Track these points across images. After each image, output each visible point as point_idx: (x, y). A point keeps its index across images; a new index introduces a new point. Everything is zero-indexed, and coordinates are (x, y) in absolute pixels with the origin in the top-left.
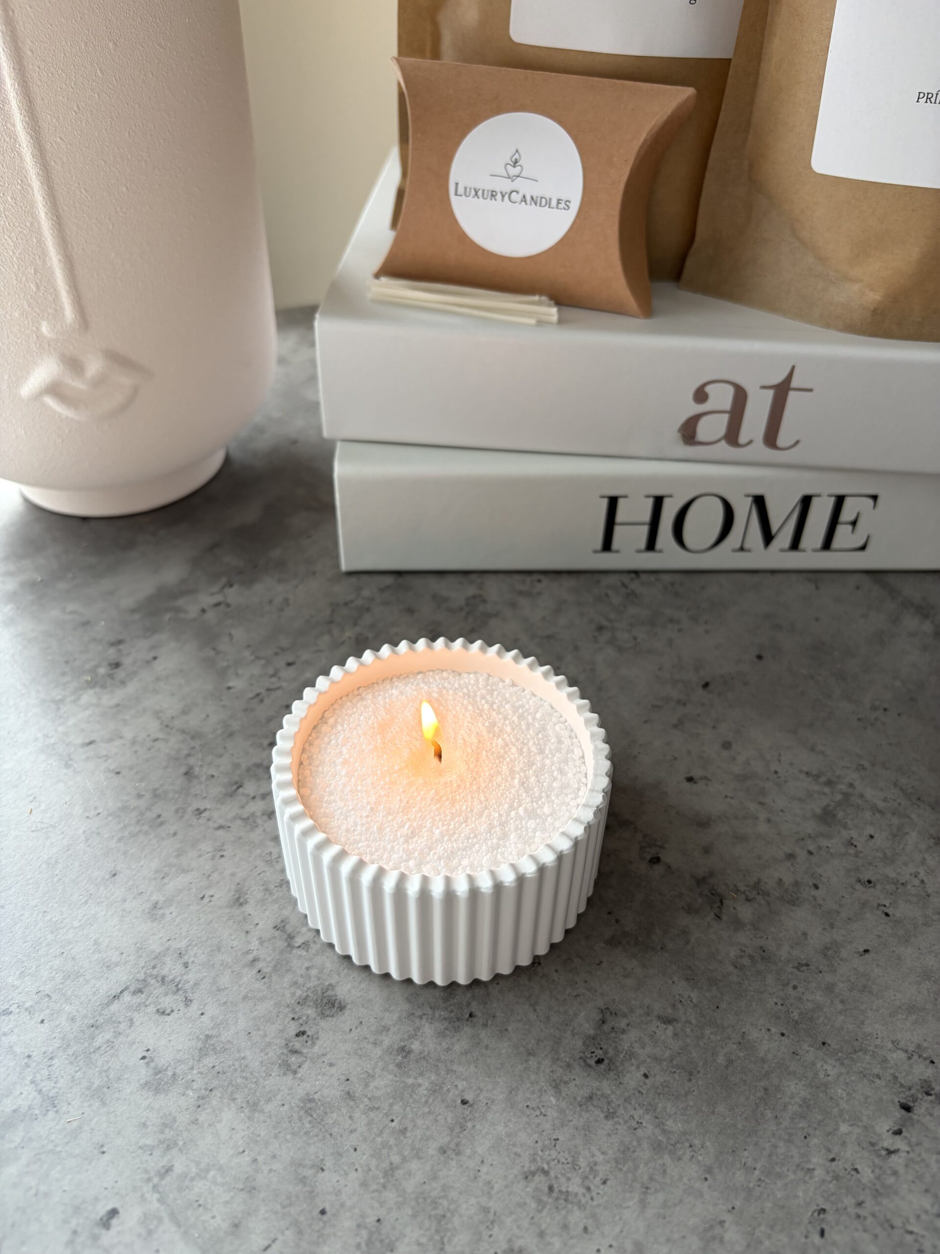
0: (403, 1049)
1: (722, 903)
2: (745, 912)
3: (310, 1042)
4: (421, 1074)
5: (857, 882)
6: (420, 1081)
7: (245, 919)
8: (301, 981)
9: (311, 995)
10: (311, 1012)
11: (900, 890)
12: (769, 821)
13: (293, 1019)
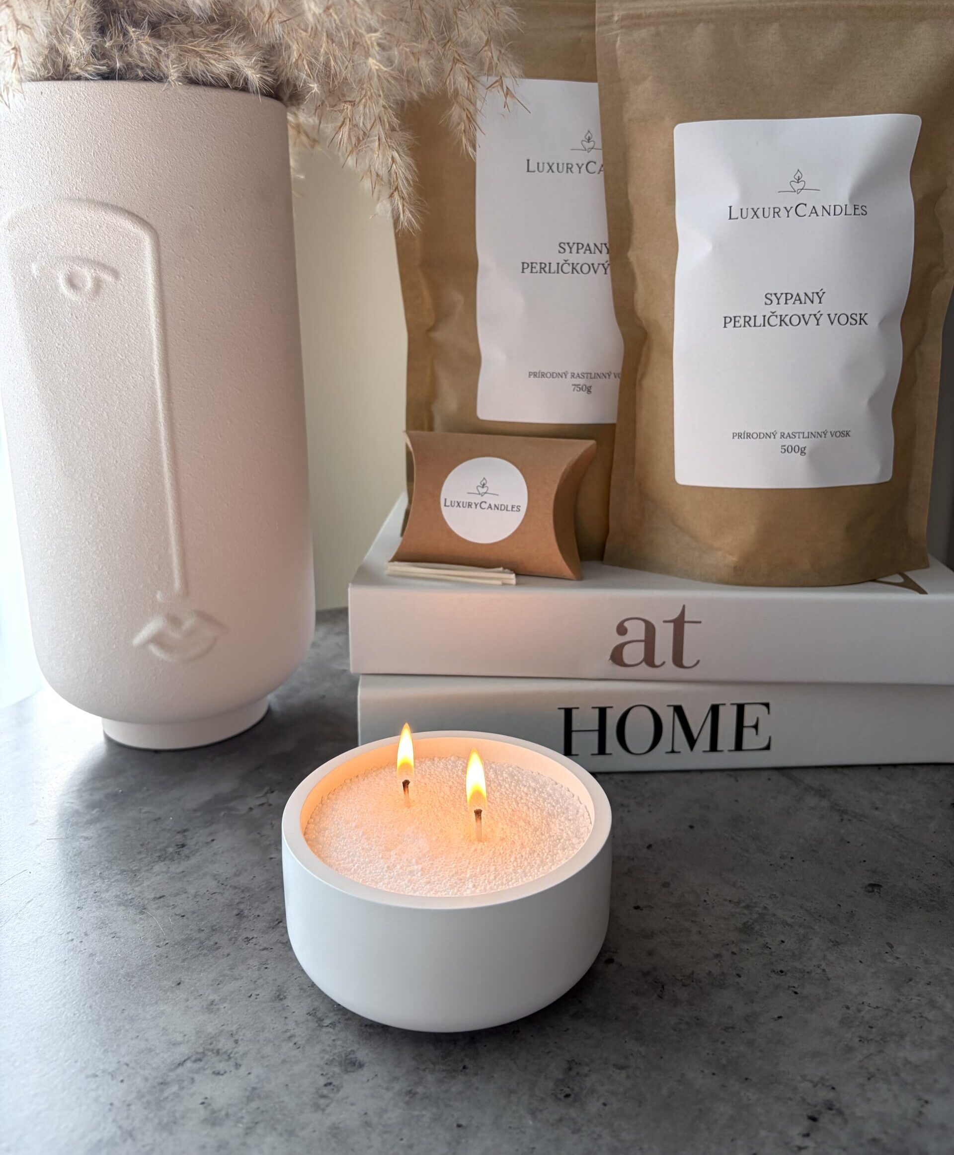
0: (410, 1092)
1: (663, 988)
2: (683, 994)
3: (335, 1090)
4: (425, 1108)
5: (772, 972)
6: (424, 1112)
7: (284, 1009)
8: (328, 1049)
9: (337, 1058)
10: (337, 1070)
11: (806, 977)
12: (700, 933)
13: (322, 1074)
